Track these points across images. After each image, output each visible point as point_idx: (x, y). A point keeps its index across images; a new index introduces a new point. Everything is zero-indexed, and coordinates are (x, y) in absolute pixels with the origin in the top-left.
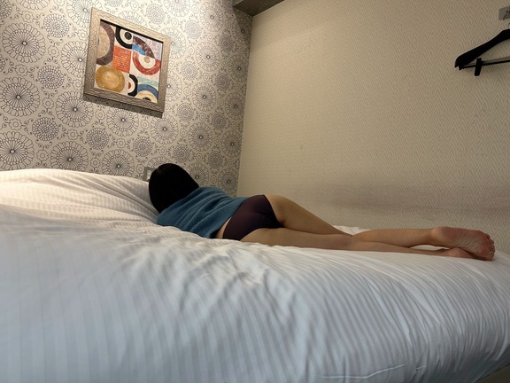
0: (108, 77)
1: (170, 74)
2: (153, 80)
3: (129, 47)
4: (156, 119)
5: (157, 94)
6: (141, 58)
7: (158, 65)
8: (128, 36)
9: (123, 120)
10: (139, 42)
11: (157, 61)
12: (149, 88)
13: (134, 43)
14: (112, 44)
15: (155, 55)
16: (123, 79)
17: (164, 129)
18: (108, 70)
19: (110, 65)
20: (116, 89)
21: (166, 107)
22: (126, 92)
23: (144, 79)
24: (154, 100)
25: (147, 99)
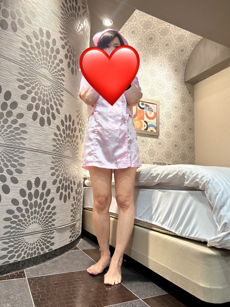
0: (136, 123)
1: (160, 118)
2: (153, 122)
3: (143, 109)
4: (156, 140)
5: (156, 128)
6: (148, 113)
7: (155, 115)
8: (143, 104)
9: (143, 141)
10: (147, 106)
11: (154, 113)
12: (152, 126)
13: (145, 107)
14: (137, 109)
15: (154, 111)
16: (142, 123)
17: (160, 143)
18: (136, 120)
19: (136, 118)
20: (140, 128)
21: (160, 134)
22: (143, 128)
23: (150, 122)
24: (155, 131)
25: (152, 131)
